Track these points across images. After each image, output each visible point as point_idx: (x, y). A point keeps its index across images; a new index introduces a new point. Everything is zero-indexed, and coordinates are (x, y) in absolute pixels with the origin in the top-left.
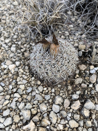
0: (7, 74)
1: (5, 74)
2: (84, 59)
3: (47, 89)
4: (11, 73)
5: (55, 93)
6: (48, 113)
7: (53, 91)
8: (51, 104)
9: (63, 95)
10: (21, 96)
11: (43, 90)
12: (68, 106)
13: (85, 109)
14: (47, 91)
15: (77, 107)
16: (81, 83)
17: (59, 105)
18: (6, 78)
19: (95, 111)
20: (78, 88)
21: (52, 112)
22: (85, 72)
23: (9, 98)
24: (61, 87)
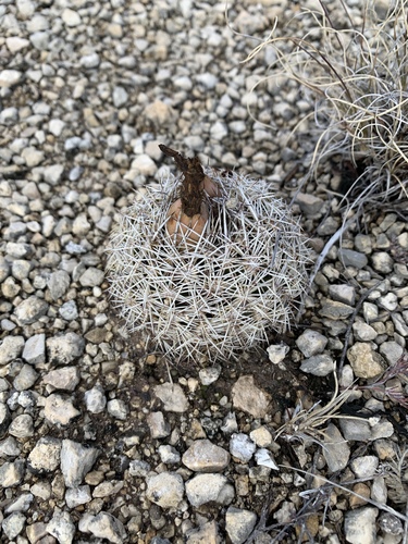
0: (116, 166)
1: (111, 162)
2: (298, 388)
3: (100, 299)
4: (122, 176)
5: (91, 327)
6: (16, 331)
7: (100, 319)
8: (51, 329)
9: (92, 357)
10: (52, 236)
11: (91, 288)
12: (53, 384)
13: (54, 448)
14: (90, 301)
15: (53, 413)
16: (166, 408)
17: (47, 351)
18: (101, 171)
19: (59, 491)
20: (144, 405)
21: (19, 340)
22: (224, 412)
23: (32, 209)
24: (123, 342)
